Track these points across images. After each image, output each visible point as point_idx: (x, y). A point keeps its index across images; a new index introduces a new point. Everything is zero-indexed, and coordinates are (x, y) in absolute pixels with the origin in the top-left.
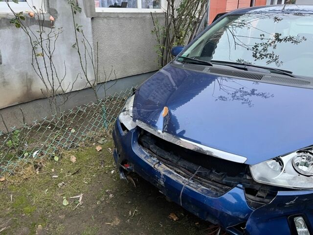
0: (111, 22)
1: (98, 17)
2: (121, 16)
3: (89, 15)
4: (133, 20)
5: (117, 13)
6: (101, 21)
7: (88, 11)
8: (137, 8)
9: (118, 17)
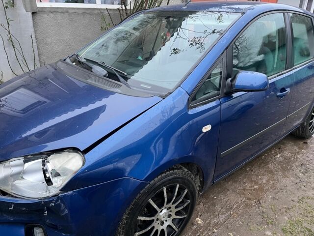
0: (59, 16)
1: (41, 12)
2: (71, 11)
3: (29, 9)
4: (87, 16)
5: (66, 8)
6: (46, 16)
7: (28, 6)
8: (95, 3)
9: (67, 12)
